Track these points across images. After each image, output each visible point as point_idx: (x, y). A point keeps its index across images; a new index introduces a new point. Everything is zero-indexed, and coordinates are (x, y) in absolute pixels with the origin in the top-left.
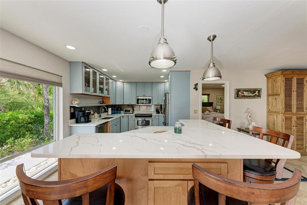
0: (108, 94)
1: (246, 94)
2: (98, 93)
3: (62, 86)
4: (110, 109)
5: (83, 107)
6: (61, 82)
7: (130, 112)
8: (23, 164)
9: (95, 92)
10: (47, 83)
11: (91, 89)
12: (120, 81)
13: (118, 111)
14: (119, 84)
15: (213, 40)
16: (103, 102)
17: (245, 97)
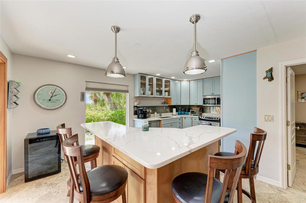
0: (169, 95)
3: (128, 92)
4: (174, 110)
5: (145, 107)
6: (128, 89)
7: (196, 114)
8: (64, 124)
9: (152, 94)
10: (125, 92)
12: (184, 80)
13: (186, 112)
14: (185, 83)
15: (197, 21)
16: (166, 103)
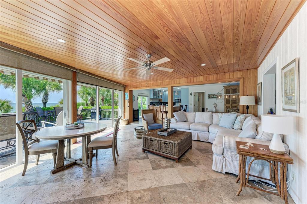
0: (161, 98)
1: (212, 96)
2: (157, 98)
11: (155, 97)
16: (160, 101)
17: (212, 98)
